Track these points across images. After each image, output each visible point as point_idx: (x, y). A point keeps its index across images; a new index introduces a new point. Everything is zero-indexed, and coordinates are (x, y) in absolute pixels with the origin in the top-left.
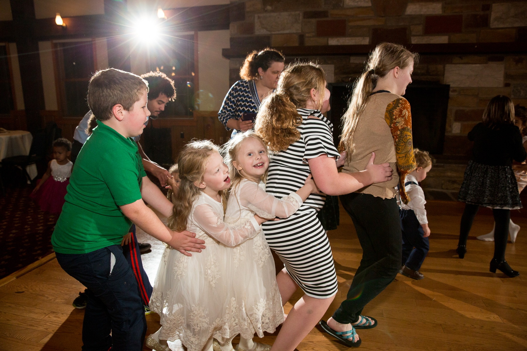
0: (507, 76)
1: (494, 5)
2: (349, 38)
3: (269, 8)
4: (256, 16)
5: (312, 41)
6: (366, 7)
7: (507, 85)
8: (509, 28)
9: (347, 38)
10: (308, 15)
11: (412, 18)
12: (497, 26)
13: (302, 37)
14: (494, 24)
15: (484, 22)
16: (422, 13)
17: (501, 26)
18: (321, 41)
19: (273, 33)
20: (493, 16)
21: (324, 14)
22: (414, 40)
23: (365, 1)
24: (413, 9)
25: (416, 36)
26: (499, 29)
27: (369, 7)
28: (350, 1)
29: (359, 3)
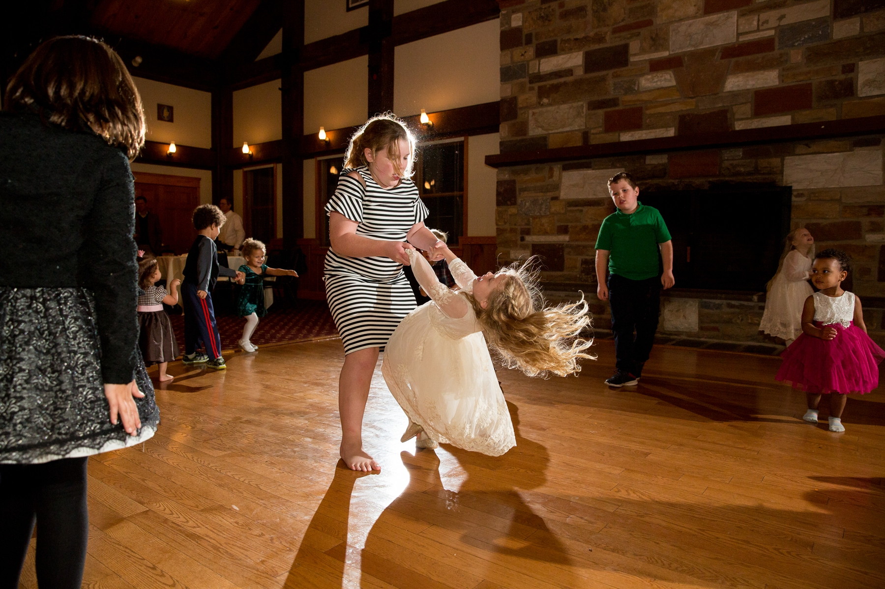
1: (860, 63)
2: (648, 131)
3: (545, 101)
4: (531, 112)
5: (599, 137)
6: (669, 88)
9: (644, 131)
10: (594, 106)
11: (734, 95)
12: (869, 94)
13: (586, 135)
14: (863, 91)
15: (849, 89)
16: (748, 87)
17: (876, 92)
18: (610, 138)
19: (550, 132)
20: (861, 79)
21: (614, 102)
22: (739, 126)
23: (666, 79)
24: (734, 83)
25: (742, 119)
26: (872, 97)
27: (673, 86)
28: (648, 82)
29: (659, 83)
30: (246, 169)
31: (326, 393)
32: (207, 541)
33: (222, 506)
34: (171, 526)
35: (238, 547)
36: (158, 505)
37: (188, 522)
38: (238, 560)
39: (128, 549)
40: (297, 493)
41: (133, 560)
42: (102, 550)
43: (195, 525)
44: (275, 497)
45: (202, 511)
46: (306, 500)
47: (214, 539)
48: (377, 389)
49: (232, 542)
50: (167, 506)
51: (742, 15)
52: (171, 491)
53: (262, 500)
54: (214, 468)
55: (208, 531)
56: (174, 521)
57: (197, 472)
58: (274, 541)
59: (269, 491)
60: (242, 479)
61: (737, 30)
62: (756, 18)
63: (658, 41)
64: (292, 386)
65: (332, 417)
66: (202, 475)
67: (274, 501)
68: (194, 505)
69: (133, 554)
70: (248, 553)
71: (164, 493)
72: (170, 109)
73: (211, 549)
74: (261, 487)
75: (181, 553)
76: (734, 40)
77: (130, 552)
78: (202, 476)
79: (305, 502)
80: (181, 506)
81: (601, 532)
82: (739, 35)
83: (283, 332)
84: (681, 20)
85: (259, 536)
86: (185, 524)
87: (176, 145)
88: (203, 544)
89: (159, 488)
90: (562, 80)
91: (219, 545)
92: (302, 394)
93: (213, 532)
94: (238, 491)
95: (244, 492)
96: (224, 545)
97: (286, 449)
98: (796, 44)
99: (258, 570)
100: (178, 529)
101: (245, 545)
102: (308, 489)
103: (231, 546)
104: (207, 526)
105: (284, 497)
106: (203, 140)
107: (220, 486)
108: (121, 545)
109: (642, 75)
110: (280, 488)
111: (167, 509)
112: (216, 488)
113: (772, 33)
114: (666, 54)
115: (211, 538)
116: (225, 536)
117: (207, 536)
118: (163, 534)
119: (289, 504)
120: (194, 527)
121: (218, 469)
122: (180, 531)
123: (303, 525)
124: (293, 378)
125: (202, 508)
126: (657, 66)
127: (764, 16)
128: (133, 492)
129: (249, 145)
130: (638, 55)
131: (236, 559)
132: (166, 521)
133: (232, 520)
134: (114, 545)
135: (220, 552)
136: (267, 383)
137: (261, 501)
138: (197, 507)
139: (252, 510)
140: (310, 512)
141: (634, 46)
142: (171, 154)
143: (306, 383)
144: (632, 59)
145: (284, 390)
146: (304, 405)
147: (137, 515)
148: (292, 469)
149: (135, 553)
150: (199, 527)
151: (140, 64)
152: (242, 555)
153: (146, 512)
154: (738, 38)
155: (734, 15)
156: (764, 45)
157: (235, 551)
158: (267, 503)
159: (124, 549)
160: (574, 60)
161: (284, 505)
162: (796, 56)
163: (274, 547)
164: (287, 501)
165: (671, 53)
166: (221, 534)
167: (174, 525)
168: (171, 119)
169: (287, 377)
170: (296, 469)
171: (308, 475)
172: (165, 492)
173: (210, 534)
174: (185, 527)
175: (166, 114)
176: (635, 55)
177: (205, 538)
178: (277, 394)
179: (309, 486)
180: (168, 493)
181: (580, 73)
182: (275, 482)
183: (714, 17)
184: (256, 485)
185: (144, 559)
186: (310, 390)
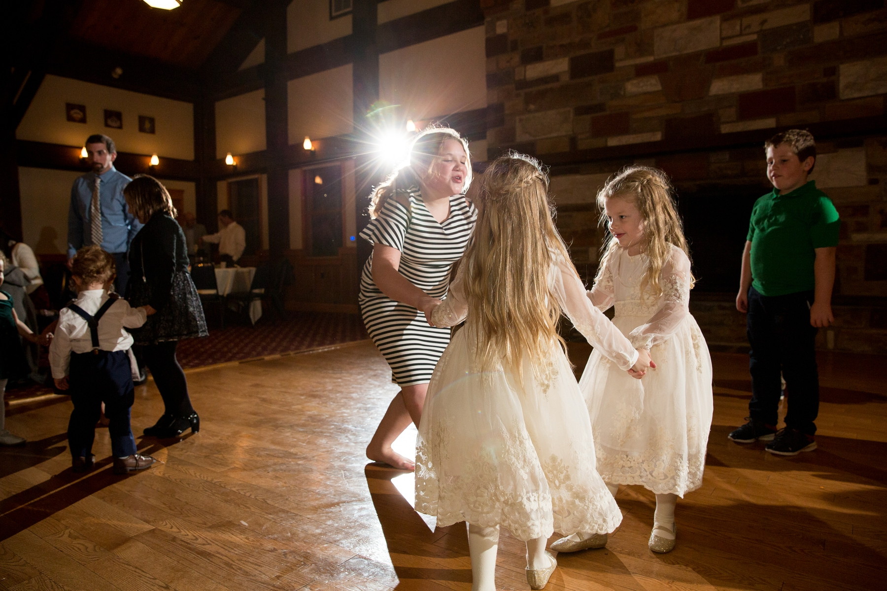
0: (871, 168)
1: (842, 66)
2: (634, 136)
3: (532, 107)
4: (517, 118)
5: (586, 143)
6: (654, 92)
7: (873, 182)
8: (872, 96)
9: (632, 136)
10: (581, 111)
11: (720, 99)
12: (850, 96)
13: (573, 140)
14: (845, 94)
15: (830, 91)
16: (733, 91)
17: (856, 95)
18: (598, 143)
19: (538, 138)
20: (843, 82)
21: (600, 107)
22: (725, 129)
23: (652, 84)
24: (719, 87)
25: (728, 123)
26: (854, 99)
27: (658, 91)
28: (633, 87)
29: (644, 88)
30: (230, 180)
31: (324, 405)
32: (219, 558)
33: (230, 522)
34: (180, 544)
35: (251, 563)
36: (164, 523)
37: (197, 539)
38: (253, 576)
39: (138, 569)
40: (305, 507)
41: (144, 580)
42: (111, 571)
43: (205, 542)
44: (284, 511)
45: (210, 527)
46: (315, 513)
47: (226, 556)
48: (375, 400)
49: (244, 559)
50: (174, 524)
51: (724, 20)
52: (176, 508)
53: (270, 514)
54: (218, 484)
55: (219, 547)
56: (183, 539)
57: (201, 489)
58: (288, 556)
59: (276, 505)
60: (248, 494)
61: (721, 35)
62: (738, 22)
63: (643, 47)
64: (289, 398)
65: (333, 428)
66: (206, 491)
67: (283, 515)
68: (201, 522)
69: (143, 573)
70: (262, 569)
71: (169, 511)
72: (152, 121)
73: (224, 566)
74: (268, 502)
75: (193, 571)
76: (718, 44)
77: (140, 571)
78: (207, 493)
79: (315, 516)
80: (189, 524)
81: (615, 536)
82: (722, 39)
83: (274, 344)
84: (664, 25)
85: (271, 551)
86: (195, 541)
87: (159, 158)
88: (213, 561)
89: (164, 506)
90: (549, 86)
91: (231, 562)
92: (299, 407)
93: (224, 549)
94: (246, 506)
95: (252, 508)
96: (237, 562)
97: (290, 462)
98: (779, 48)
99: (274, 586)
100: (188, 547)
101: (257, 561)
102: (317, 502)
103: (244, 562)
104: (217, 543)
105: (292, 511)
106: (185, 152)
107: (226, 501)
108: (130, 565)
109: (629, 80)
110: (287, 502)
111: (174, 527)
112: (222, 504)
113: (754, 37)
114: (651, 59)
115: (222, 555)
116: (236, 552)
117: (219, 553)
118: (172, 552)
119: (298, 517)
120: (204, 544)
121: (222, 485)
122: (190, 549)
123: (315, 538)
124: (289, 391)
125: (210, 525)
126: (642, 71)
127: (746, 21)
128: (138, 511)
129: (233, 156)
130: (624, 61)
131: (250, 575)
132: (174, 539)
133: (243, 536)
134: (123, 565)
135: (234, 569)
136: (264, 396)
137: (270, 516)
138: (205, 524)
139: (261, 525)
140: (321, 525)
141: (619, 51)
142: (153, 166)
143: (302, 395)
144: (618, 65)
145: (281, 403)
146: (304, 418)
147: (145, 533)
148: (298, 482)
149: (145, 573)
150: (209, 544)
151: (120, 76)
152: (256, 571)
153: (153, 531)
154: (721, 43)
155: (717, 20)
156: (747, 50)
157: (248, 568)
158: (275, 517)
159: (134, 569)
160: (560, 66)
161: (294, 519)
162: (779, 60)
163: (288, 562)
164: (297, 515)
165: (656, 57)
166: (233, 551)
167: (183, 543)
168: (152, 131)
169: (283, 390)
170: (302, 482)
171: (315, 488)
172: (171, 509)
173: (221, 550)
174: (195, 545)
175: (147, 125)
176: (621, 60)
177: (218, 555)
178: (274, 407)
179: (317, 499)
180: (173, 510)
181: (565, 79)
182: (281, 496)
183: (697, 22)
184: (263, 499)
185: (156, 579)
186: (308, 402)
